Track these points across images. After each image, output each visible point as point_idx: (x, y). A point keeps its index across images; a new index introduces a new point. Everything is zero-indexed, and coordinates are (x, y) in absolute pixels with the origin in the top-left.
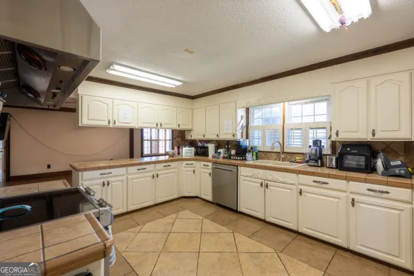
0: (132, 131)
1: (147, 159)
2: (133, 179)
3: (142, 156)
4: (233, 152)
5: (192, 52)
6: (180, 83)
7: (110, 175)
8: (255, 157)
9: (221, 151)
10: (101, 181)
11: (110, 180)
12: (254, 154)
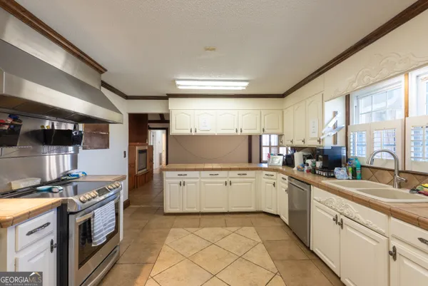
0: (250, 137)
1: (265, 165)
2: (205, 183)
3: (261, 161)
4: (319, 164)
5: (214, 49)
6: (246, 84)
7: (185, 177)
8: (351, 174)
9: (309, 161)
10: (178, 181)
11: (186, 180)
12: (350, 169)
